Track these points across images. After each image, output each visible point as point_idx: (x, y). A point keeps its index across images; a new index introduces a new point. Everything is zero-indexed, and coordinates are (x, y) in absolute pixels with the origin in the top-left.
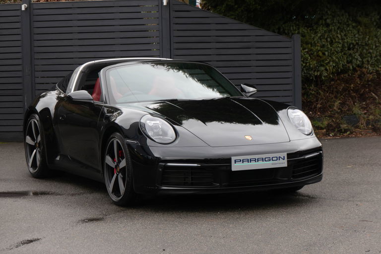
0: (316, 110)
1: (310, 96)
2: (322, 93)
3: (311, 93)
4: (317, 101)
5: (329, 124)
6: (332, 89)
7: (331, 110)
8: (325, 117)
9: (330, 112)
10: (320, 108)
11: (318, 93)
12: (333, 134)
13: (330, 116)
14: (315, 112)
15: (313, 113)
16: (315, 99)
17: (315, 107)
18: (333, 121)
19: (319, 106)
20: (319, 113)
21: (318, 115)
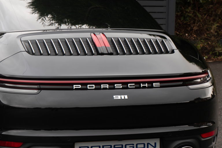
0: (192, 32)
1: (187, 19)
2: (199, 16)
3: (188, 16)
4: (194, 23)
5: (203, 46)
6: (210, 12)
7: (208, 32)
8: (201, 39)
9: (206, 35)
10: (197, 30)
11: (196, 16)
12: (207, 57)
13: (206, 39)
14: (191, 34)
15: (188, 35)
16: (192, 22)
17: (192, 30)
18: (208, 44)
19: (195, 28)
20: (195, 36)
21: (194, 37)
